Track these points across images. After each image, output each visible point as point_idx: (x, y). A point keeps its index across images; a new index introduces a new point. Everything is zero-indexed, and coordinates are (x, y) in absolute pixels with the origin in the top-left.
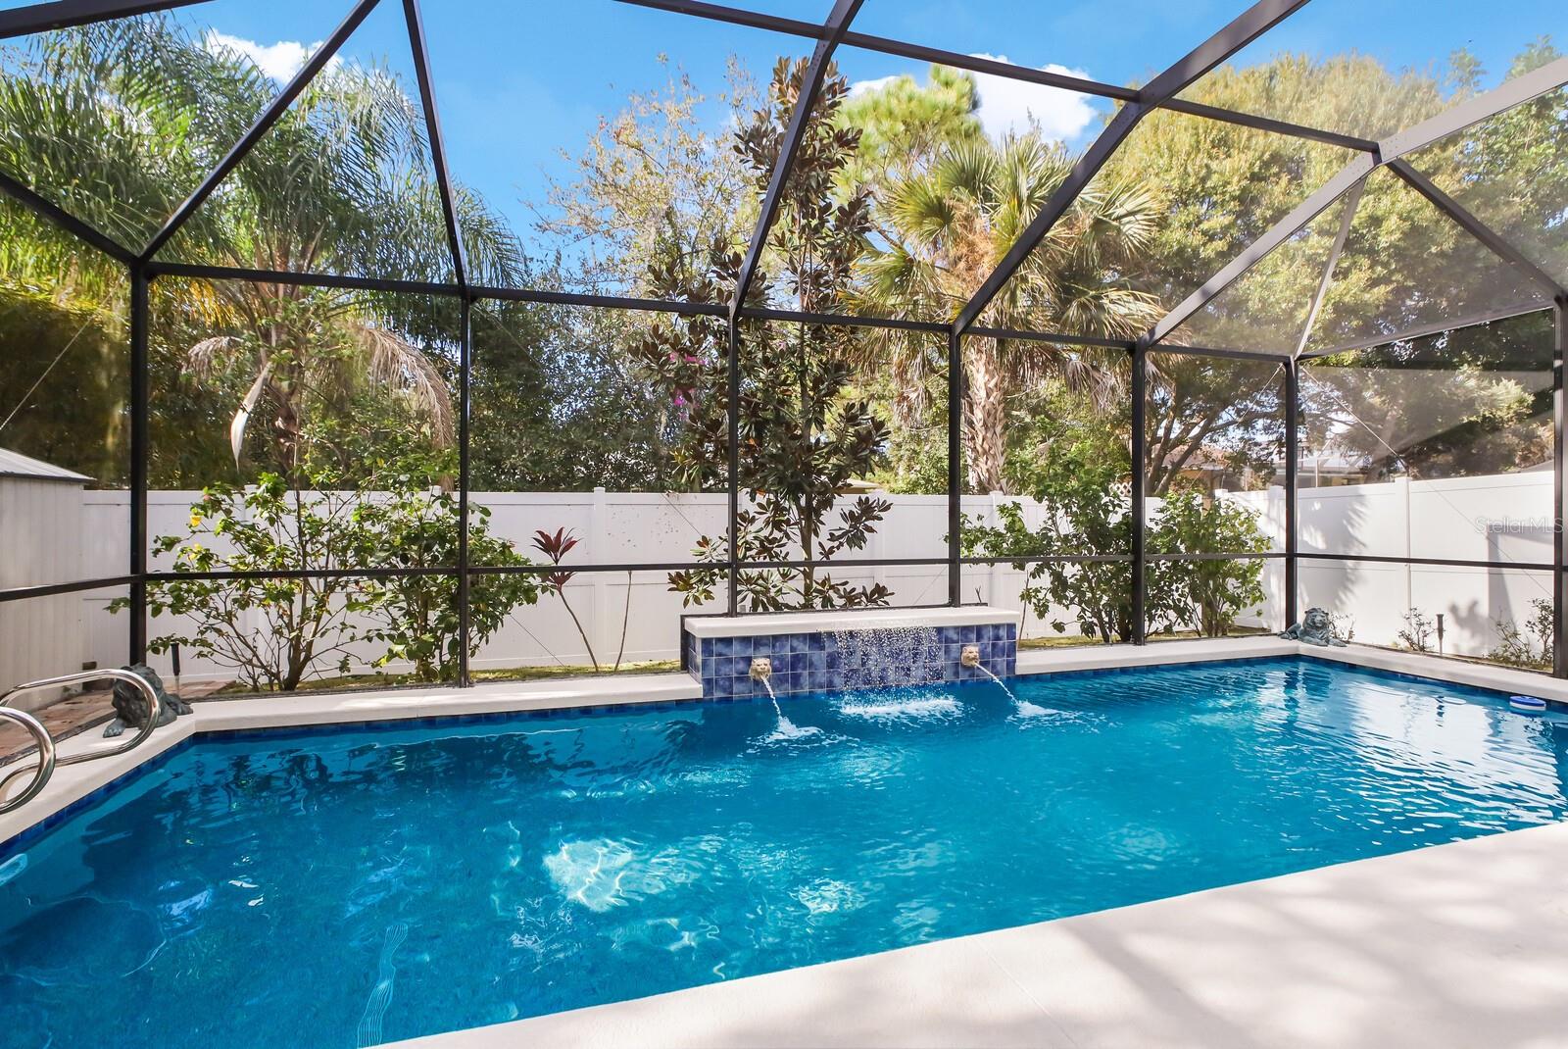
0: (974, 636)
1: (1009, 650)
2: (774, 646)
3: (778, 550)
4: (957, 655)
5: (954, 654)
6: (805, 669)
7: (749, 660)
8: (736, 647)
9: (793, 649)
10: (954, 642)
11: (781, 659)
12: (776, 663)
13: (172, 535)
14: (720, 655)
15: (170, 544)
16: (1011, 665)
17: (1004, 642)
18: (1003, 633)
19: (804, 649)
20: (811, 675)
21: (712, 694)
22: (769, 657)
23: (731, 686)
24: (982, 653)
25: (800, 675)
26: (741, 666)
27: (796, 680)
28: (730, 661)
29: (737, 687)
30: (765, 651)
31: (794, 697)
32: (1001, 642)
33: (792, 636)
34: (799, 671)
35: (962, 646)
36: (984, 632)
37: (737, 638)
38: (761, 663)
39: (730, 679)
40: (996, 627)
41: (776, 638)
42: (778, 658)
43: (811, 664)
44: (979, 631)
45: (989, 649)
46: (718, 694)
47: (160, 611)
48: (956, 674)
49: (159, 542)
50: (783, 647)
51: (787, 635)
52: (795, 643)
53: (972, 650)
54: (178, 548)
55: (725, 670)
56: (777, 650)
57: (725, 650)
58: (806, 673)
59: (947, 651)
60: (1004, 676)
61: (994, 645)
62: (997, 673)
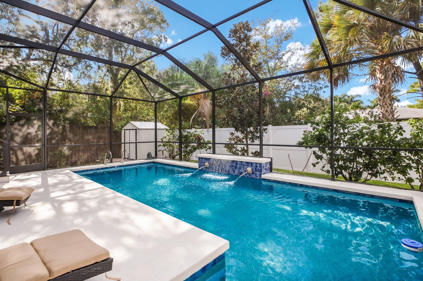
0: (250, 165)
1: (260, 170)
5: (245, 169)
10: (245, 166)
14: (201, 160)
16: (260, 175)
17: (259, 168)
18: (258, 165)
24: (252, 170)
26: (204, 163)
30: (207, 161)
35: (247, 167)
36: (253, 164)
40: (256, 163)
42: (209, 163)
48: (246, 174)
53: (250, 169)
56: (209, 161)
59: (243, 168)
60: (259, 178)
61: (255, 168)
62: (256, 176)
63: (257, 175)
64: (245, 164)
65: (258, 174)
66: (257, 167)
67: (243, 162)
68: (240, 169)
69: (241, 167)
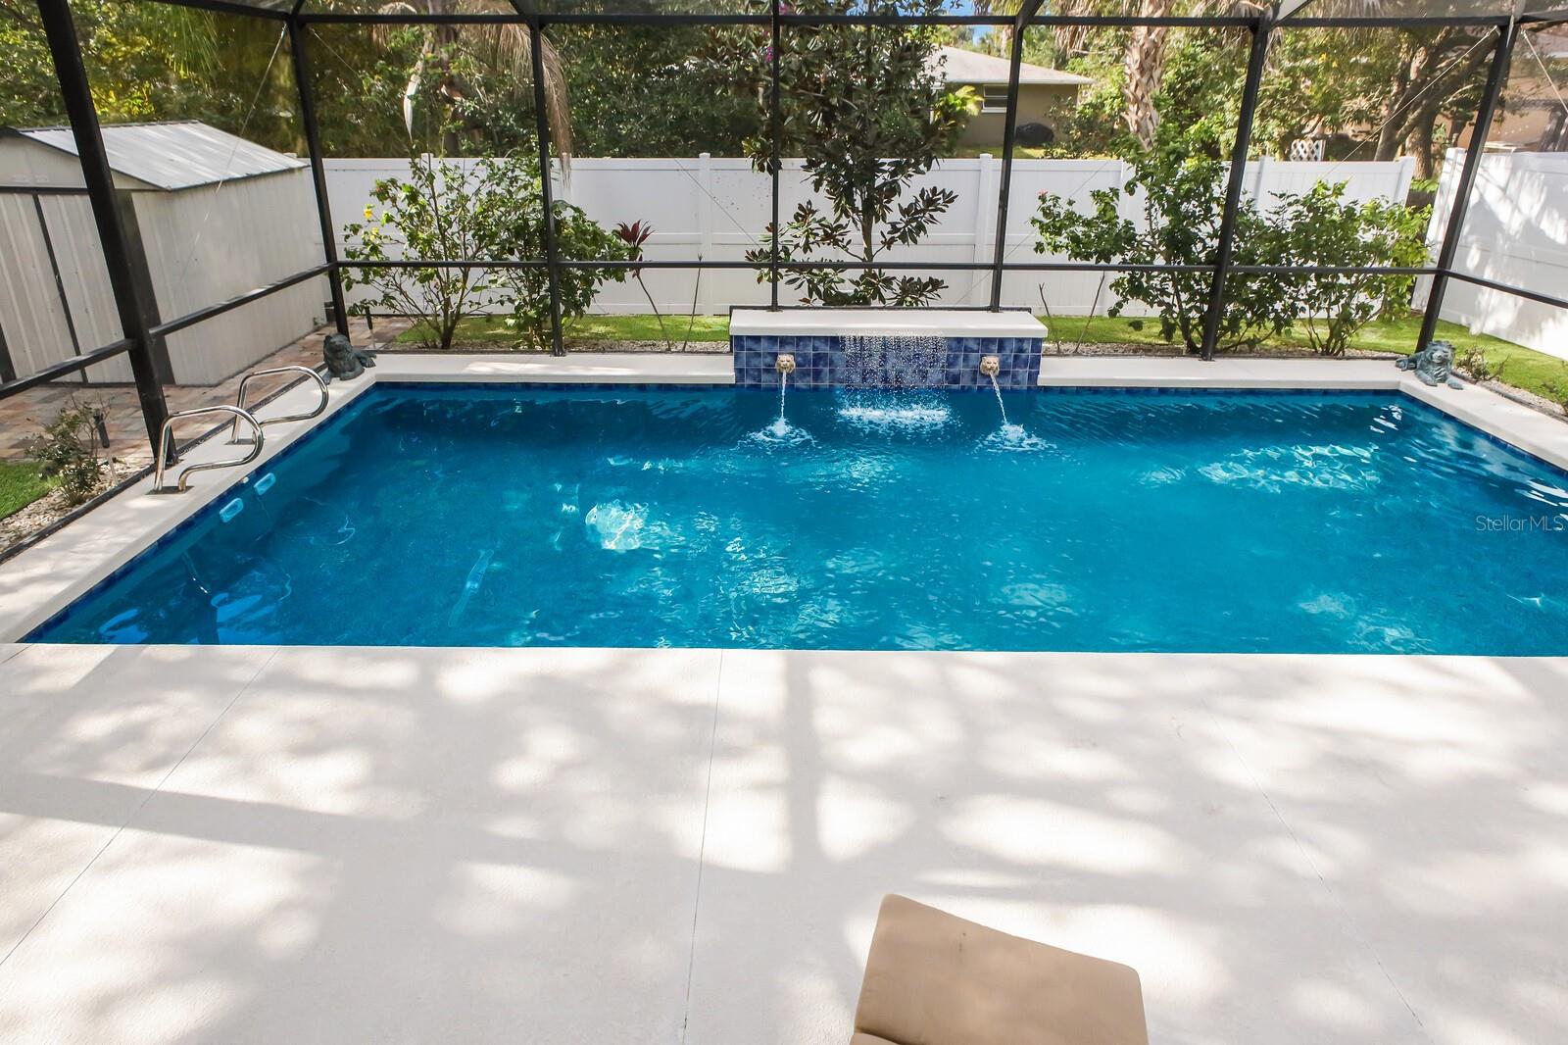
0: (995, 347)
1: (1032, 362)
2: (798, 346)
3: (840, 238)
4: (976, 363)
5: (973, 362)
6: (825, 365)
7: (775, 356)
8: (764, 344)
9: (815, 349)
10: (973, 351)
11: (805, 356)
12: (800, 359)
13: (356, 222)
14: (750, 349)
15: (355, 229)
16: (1033, 377)
17: (1029, 354)
18: (1027, 346)
19: (825, 349)
20: (831, 371)
21: (743, 381)
22: (793, 354)
23: (760, 376)
24: (1002, 363)
25: (821, 371)
26: (769, 360)
27: (817, 375)
28: (759, 355)
29: (764, 377)
30: (789, 348)
31: (816, 389)
32: (1024, 355)
33: (815, 337)
34: (820, 367)
35: (982, 356)
36: (1006, 344)
37: (764, 337)
38: (786, 360)
39: (759, 370)
40: (1020, 340)
41: (800, 339)
42: (801, 355)
43: (832, 362)
44: (1001, 343)
45: (1011, 360)
46: (748, 382)
47: (351, 287)
48: (974, 380)
49: (348, 230)
50: (806, 346)
51: (810, 337)
52: (817, 344)
53: (992, 361)
54: (361, 232)
55: (755, 362)
56: (801, 348)
57: (754, 346)
58: (827, 369)
59: (966, 359)
60: (1025, 386)
61: (1016, 357)
62: (1018, 383)
63: (1020, 378)
64: (975, 347)
65: (1023, 373)
66: (1021, 350)
67: (967, 339)
68: (950, 365)
69: (956, 357)
